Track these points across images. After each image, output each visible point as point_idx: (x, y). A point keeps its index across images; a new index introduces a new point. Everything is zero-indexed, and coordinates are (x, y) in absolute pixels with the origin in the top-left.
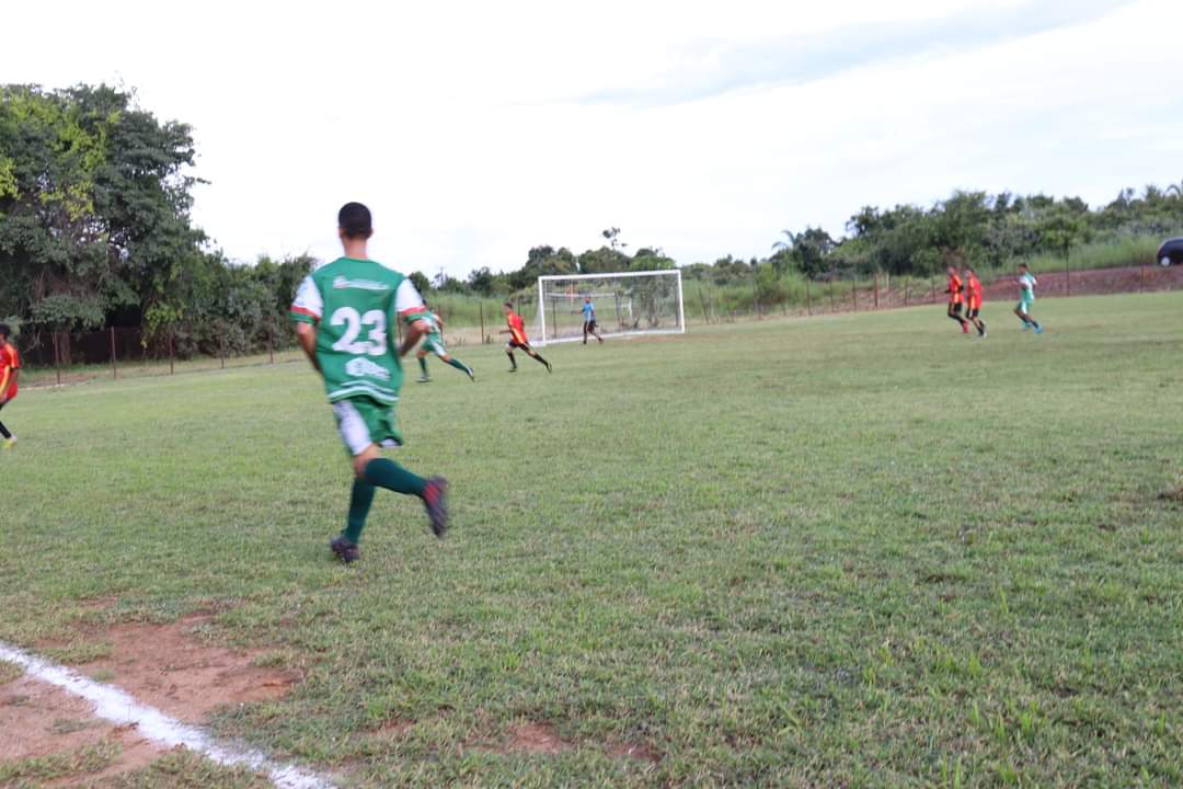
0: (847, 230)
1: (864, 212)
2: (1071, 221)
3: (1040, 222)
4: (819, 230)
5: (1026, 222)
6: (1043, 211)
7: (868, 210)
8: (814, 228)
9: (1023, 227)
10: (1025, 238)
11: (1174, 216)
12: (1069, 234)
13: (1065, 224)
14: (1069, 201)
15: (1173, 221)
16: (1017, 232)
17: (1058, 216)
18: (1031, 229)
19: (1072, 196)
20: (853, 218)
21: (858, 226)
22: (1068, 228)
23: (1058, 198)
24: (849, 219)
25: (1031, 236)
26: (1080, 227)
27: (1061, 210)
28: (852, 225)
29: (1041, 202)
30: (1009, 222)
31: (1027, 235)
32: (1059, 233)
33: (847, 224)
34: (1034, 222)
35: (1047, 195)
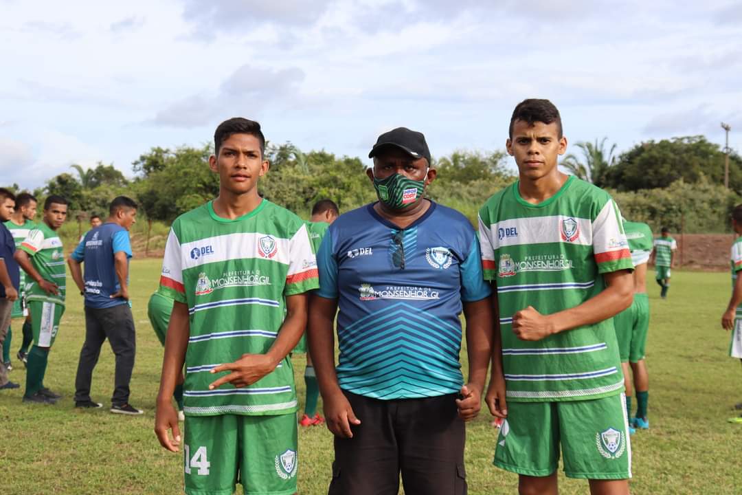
0: (135, 170)
1: (154, 153)
2: (345, 180)
3: (317, 177)
4: (111, 168)
5: (301, 177)
6: (320, 167)
7: (159, 151)
8: (106, 165)
9: (298, 181)
10: (298, 193)
11: (442, 184)
12: (342, 192)
13: (339, 182)
14: (348, 162)
15: (441, 189)
16: (291, 186)
17: (333, 173)
18: (305, 184)
19: (352, 156)
20: (143, 158)
21: (147, 167)
22: (342, 187)
23: (339, 157)
24: (138, 159)
25: (304, 192)
26: (353, 187)
27: (338, 168)
28: (141, 165)
29: (322, 158)
30: (284, 176)
31: (301, 190)
32: (332, 191)
33: (136, 163)
34: (310, 177)
35: (328, 152)
